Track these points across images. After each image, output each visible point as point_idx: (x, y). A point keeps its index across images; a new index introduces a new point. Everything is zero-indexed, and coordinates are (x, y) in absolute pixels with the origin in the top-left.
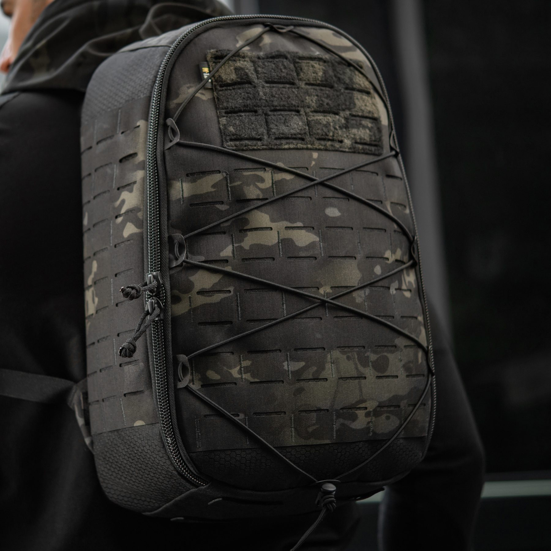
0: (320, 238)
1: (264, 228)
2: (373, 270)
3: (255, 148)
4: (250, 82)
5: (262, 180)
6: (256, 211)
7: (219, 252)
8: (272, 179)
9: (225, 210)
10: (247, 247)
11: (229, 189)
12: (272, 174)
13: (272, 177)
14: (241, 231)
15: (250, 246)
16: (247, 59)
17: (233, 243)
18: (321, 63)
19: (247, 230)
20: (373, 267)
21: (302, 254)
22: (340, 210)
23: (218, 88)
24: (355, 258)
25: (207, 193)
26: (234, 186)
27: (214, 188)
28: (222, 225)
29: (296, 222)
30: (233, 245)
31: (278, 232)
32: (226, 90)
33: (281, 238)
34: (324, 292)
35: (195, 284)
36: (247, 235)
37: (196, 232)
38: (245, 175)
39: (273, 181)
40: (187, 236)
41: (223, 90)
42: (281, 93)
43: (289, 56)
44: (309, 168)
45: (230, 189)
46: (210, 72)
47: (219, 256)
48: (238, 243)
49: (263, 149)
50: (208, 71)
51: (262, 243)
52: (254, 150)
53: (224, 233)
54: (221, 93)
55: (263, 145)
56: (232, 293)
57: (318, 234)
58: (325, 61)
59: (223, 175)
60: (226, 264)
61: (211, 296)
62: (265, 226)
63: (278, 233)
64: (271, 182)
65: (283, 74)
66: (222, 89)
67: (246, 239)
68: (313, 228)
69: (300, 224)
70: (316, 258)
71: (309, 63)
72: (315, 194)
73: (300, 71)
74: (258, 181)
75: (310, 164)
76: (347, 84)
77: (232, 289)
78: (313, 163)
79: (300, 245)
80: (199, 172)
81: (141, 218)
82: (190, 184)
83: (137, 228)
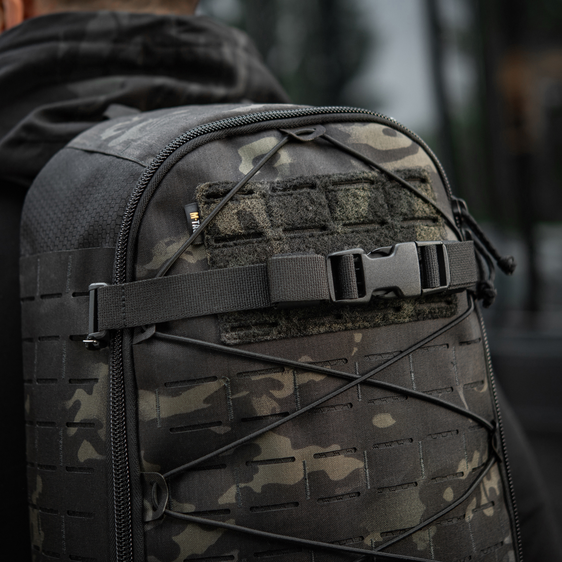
0: (365, 462)
1: (283, 459)
2: (442, 497)
3: (269, 338)
4: (260, 234)
5: (279, 386)
6: (271, 433)
7: (217, 498)
8: (295, 383)
9: (225, 434)
10: (257, 489)
12: (294, 376)
13: (295, 380)
14: (247, 463)
15: (263, 487)
16: (257, 195)
17: (237, 483)
18: (366, 186)
19: (257, 462)
20: (441, 491)
21: (339, 491)
22: (394, 417)
23: (213, 243)
24: (416, 483)
25: (198, 411)
26: (238, 398)
27: (208, 403)
28: (221, 455)
29: (330, 445)
30: (238, 486)
31: (304, 462)
32: (224, 246)
33: (307, 472)
34: (372, 542)
35: (182, 549)
36: (256, 471)
38: (254, 381)
39: (295, 386)
40: (169, 473)
41: (219, 247)
42: (307, 247)
43: (318, 182)
44: (349, 359)
45: (232, 402)
46: (200, 218)
47: (217, 503)
48: (244, 482)
49: (281, 339)
50: (197, 217)
51: (279, 482)
52: (267, 340)
53: (223, 466)
54: (217, 251)
55: (280, 333)
56: (236, 559)
57: (361, 457)
58: (372, 182)
59: (220, 383)
60: (226, 516)
62: (284, 455)
63: (304, 465)
64: (292, 386)
65: (311, 215)
66: (218, 245)
67: (256, 476)
68: (355, 449)
69: (335, 447)
70: (359, 494)
71: (349, 190)
72: (358, 397)
73: (334, 204)
74: (274, 388)
75: (351, 351)
76: (406, 214)
77: (235, 553)
78: (355, 349)
79: (336, 479)
80: (185, 381)
81: (103, 438)
82: (170, 398)
83: (98, 452)
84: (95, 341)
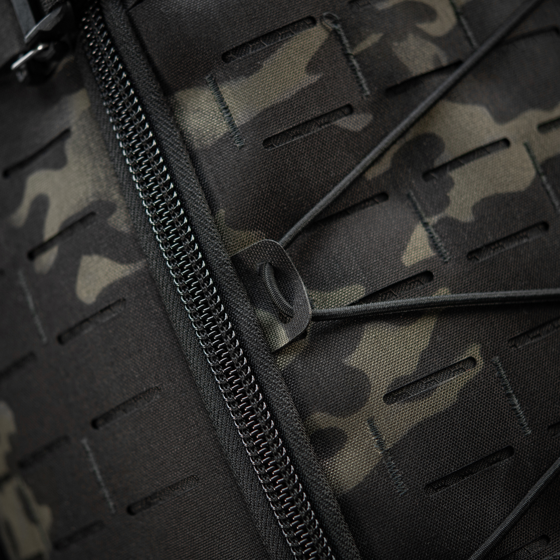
1: (489, 145)
5: (430, 14)
6: (446, 105)
7: (398, 257)
9: (365, 129)
10: (467, 217)
11: (355, 62)
14: (426, 175)
15: (474, 208)
17: (421, 218)
19: (444, 167)
25: (302, 92)
26: (366, 50)
27: (316, 72)
28: (369, 176)
30: (425, 225)
31: (525, 145)
33: (540, 159)
35: (371, 376)
36: (451, 183)
37: (307, 218)
38: (383, 11)
39: (455, 9)
45: (358, 62)
47: (402, 266)
48: (436, 213)
51: (500, 191)
53: (384, 196)
56: (480, 362)
59: (324, 27)
60: (429, 285)
61: (428, 394)
62: (487, 139)
63: (528, 150)
64: (450, 12)
67: (453, 194)
74: (422, 19)
77: (474, 351)
80: (257, 39)
81: (125, 229)
82: (243, 80)
83: (122, 262)
84: (40, 48)
